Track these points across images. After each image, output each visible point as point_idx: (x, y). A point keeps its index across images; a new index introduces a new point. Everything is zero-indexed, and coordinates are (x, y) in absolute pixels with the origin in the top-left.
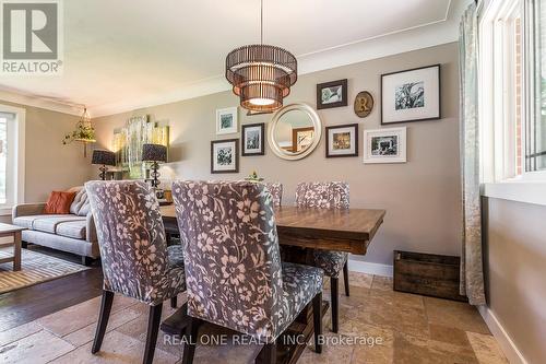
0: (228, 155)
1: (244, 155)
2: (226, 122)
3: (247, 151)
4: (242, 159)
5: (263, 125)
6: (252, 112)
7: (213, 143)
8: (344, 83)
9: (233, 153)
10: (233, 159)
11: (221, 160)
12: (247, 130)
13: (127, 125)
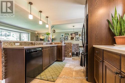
2: (62, 36)
4: (65, 40)
7: (60, 38)
8: (78, 33)
9: (64, 40)
12: (66, 37)
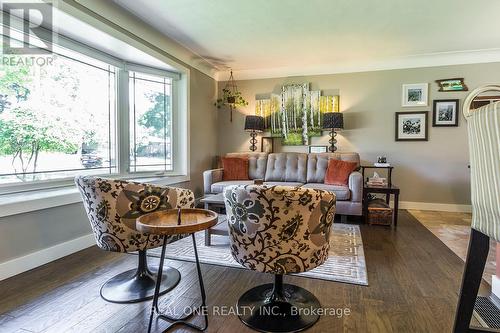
0: (416, 125)
1: (435, 125)
2: (414, 96)
3: (438, 123)
5: (457, 101)
6: (445, 88)
7: (397, 114)
9: (422, 123)
10: (423, 129)
11: (407, 129)
12: (438, 104)
13: (280, 91)
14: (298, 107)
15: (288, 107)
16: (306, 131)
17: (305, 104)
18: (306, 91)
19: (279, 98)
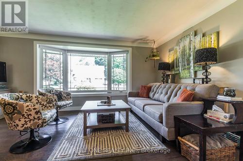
13: (178, 44)
14: (188, 51)
15: (182, 52)
16: (192, 68)
17: (192, 48)
18: (192, 37)
19: (178, 48)
